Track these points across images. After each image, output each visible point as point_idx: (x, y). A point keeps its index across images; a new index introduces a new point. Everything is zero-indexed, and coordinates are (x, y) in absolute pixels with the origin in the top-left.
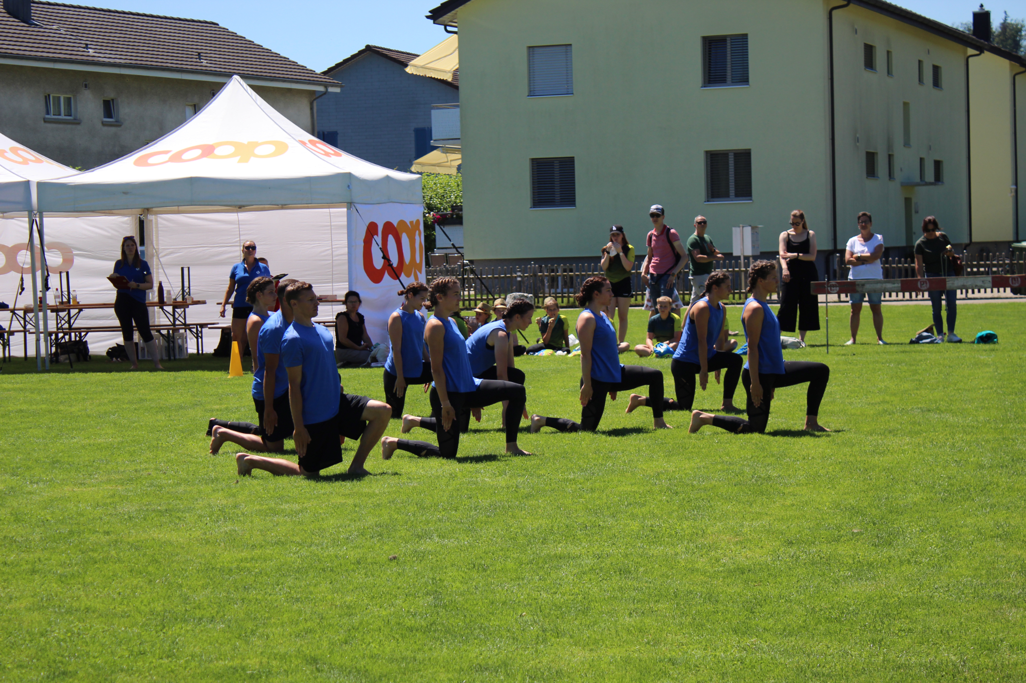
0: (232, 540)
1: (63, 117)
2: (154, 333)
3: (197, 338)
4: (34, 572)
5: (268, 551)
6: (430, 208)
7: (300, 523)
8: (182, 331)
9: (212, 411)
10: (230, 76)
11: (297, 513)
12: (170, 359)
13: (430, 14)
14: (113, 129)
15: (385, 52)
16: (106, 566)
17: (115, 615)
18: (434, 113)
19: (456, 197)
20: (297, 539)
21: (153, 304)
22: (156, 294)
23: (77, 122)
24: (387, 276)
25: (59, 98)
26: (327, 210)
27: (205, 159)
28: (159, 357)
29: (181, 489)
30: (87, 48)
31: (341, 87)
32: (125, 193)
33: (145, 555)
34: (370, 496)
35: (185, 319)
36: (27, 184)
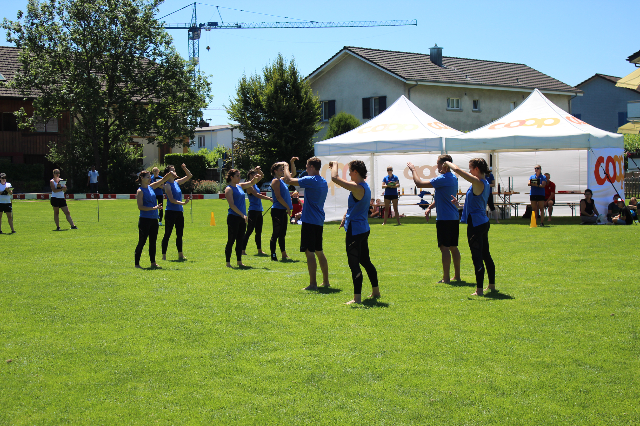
0: (535, 303)
1: (455, 108)
2: (496, 207)
3: (515, 209)
4: (446, 313)
5: (552, 309)
6: (626, 150)
7: (567, 297)
8: (508, 206)
9: (523, 243)
10: (533, 89)
11: (565, 292)
12: (502, 219)
13: (628, 59)
14: (477, 114)
15: (605, 77)
16: (478, 312)
17: (484, 334)
18: (629, 105)
19: (638, 145)
20: (566, 304)
21: (495, 194)
22: (497, 189)
23: (461, 111)
24: (607, 181)
25: (453, 100)
26: (577, 151)
27: (521, 127)
28: (498, 218)
29: (510, 278)
30: (466, 77)
31: (583, 93)
32: (484, 143)
33: (495, 308)
34: (599, 285)
35: (510, 201)
36: (441, 139)
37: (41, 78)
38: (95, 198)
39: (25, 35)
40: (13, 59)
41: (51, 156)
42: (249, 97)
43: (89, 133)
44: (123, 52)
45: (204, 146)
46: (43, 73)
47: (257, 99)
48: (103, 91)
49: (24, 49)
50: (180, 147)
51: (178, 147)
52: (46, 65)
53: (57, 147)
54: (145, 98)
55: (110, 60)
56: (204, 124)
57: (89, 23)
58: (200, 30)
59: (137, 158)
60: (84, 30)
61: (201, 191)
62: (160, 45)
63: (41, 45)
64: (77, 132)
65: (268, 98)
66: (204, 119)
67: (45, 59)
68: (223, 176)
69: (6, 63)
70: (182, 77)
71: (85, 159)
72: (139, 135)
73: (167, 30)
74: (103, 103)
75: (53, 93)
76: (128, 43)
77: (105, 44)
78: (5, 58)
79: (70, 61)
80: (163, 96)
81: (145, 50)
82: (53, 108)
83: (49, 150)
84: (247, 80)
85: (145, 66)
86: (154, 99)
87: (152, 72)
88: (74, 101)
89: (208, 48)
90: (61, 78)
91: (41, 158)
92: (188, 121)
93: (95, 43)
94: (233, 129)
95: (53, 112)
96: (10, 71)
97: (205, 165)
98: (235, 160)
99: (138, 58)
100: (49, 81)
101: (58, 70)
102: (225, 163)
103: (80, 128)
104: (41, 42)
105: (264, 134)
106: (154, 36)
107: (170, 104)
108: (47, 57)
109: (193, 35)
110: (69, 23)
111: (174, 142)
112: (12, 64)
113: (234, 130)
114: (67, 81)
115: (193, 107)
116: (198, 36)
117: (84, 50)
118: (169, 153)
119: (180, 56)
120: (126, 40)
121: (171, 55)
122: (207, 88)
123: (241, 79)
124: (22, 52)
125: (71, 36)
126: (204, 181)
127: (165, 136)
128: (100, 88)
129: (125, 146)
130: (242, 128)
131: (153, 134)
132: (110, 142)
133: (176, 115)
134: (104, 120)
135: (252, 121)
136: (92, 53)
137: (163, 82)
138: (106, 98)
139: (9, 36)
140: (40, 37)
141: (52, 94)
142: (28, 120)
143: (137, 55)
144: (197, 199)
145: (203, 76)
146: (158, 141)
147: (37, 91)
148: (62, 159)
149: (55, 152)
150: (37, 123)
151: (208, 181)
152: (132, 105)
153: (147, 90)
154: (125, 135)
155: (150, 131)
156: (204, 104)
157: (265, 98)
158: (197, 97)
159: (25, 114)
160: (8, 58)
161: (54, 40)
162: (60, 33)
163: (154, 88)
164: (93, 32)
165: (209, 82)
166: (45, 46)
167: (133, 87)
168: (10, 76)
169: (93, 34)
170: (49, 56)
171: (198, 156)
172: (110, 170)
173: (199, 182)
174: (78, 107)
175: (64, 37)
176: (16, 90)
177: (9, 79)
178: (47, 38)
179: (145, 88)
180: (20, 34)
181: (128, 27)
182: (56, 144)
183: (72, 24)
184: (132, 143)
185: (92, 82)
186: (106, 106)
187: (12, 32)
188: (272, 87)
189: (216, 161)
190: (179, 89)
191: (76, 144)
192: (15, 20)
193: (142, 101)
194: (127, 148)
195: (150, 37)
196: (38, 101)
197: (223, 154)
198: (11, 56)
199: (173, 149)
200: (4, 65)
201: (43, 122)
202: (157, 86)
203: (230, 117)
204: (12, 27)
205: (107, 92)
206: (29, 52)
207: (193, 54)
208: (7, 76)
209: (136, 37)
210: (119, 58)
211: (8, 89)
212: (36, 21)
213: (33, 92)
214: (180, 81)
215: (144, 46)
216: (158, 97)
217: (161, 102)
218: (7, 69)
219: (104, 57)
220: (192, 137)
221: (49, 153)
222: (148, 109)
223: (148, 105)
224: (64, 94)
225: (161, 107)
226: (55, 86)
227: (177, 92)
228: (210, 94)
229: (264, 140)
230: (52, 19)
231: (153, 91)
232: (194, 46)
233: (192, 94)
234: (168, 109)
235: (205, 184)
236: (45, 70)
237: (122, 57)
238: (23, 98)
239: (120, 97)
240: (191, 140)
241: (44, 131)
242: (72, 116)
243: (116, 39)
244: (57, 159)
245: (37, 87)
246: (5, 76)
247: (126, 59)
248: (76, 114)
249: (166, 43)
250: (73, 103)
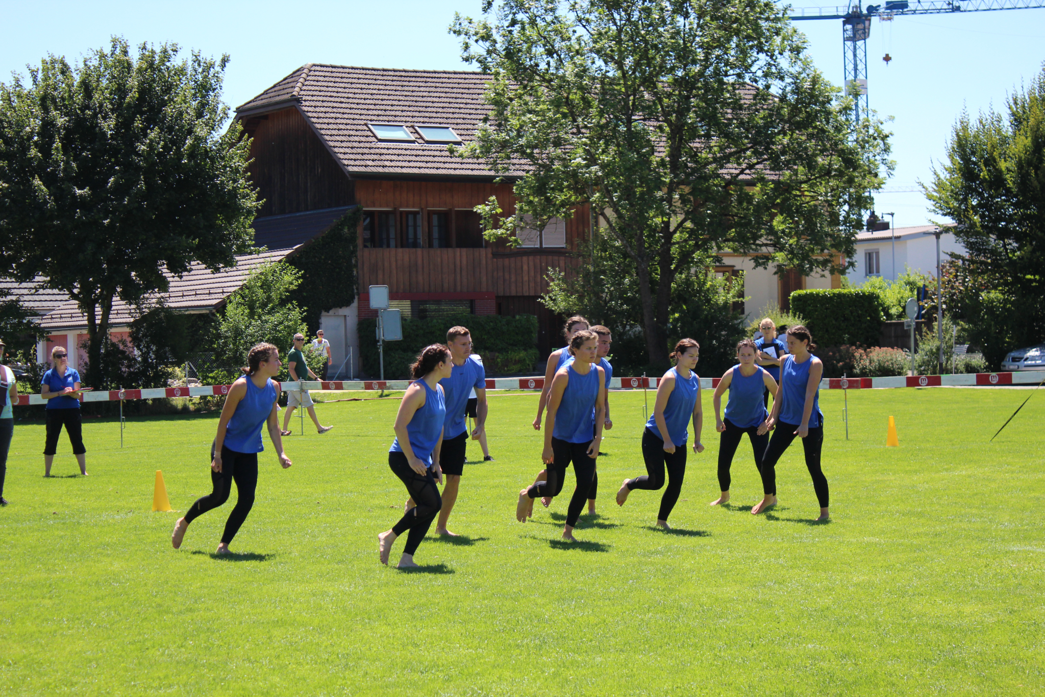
37: (531, 133)
38: (639, 387)
39: (498, 46)
40: (474, 96)
41: (550, 297)
42: (975, 163)
43: (629, 249)
44: (701, 74)
45: (878, 271)
46: (534, 124)
47: (994, 167)
48: (658, 159)
49: (498, 74)
50: (823, 276)
51: (819, 276)
52: (541, 106)
53: (564, 280)
54: (747, 171)
55: (674, 91)
56: (876, 224)
57: (629, 15)
58: (870, 20)
59: (731, 301)
60: (620, 31)
61: (870, 370)
62: (779, 56)
63: (531, 66)
64: (604, 245)
65: (1020, 165)
66: (878, 213)
67: (539, 94)
68: (918, 337)
69: (462, 106)
70: (828, 123)
71: (622, 304)
72: (735, 250)
73: (795, 24)
74: (659, 184)
75: (557, 165)
76: (710, 54)
77: (663, 57)
78: (460, 96)
79: (590, 97)
80: (787, 164)
81: (747, 68)
82: (555, 197)
83: (548, 285)
84: (970, 125)
85: (747, 102)
86: (768, 172)
87: (762, 114)
88: (598, 181)
89: (887, 58)
90: (573, 133)
91: (530, 303)
92: (841, 218)
93: (641, 58)
94: (941, 233)
95: (554, 205)
96: (469, 121)
97: (879, 314)
98: (945, 303)
99: (733, 84)
100: (548, 140)
101: (565, 116)
102: (921, 308)
103: (610, 238)
104: (531, 60)
105: (1010, 244)
106: (766, 38)
107: (802, 183)
108: (543, 90)
109: (855, 31)
110: (587, 16)
111: (811, 265)
112: (472, 106)
113: (943, 236)
114: (584, 140)
115: (851, 187)
116: (864, 33)
117: (619, 74)
118: (801, 288)
119: (823, 76)
120: (707, 48)
121: (802, 76)
122: (882, 145)
123: (959, 123)
124: (493, 81)
125: (592, 45)
126: (877, 348)
127: (791, 252)
128: (652, 151)
129: (706, 275)
130: (962, 232)
131: (764, 249)
132: (673, 267)
133: (815, 206)
134: (660, 219)
135: (982, 217)
136: (636, 78)
137: (785, 134)
138: (665, 173)
139: (465, 51)
140: (529, 50)
141: (554, 167)
142: (504, 223)
143: (731, 79)
144: (857, 387)
145: (873, 120)
146: (776, 263)
147: (523, 161)
148: (575, 304)
149: (560, 289)
150: (522, 228)
151: (885, 349)
152: (720, 186)
153: (753, 152)
154: (706, 250)
155: (758, 242)
156: (876, 181)
157: (1011, 164)
158: (859, 166)
159: (499, 210)
160: (464, 96)
161: (558, 55)
162: (569, 39)
163: (767, 148)
164: (638, 34)
165: (886, 132)
166: (539, 68)
167: (722, 149)
168: (469, 132)
169: (637, 37)
170: (547, 87)
171: (864, 294)
172: (675, 327)
173: (865, 350)
174: (607, 193)
175: (577, 47)
176: (480, 160)
177: (467, 138)
178: (542, 50)
179: (747, 149)
180: (488, 44)
181: (712, 19)
182: (563, 274)
183: (594, 19)
184: (722, 268)
185: (635, 140)
186: (665, 190)
187: (472, 42)
188: (1027, 138)
189: (903, 304)
190: (820, 150)
191: (604, 273)
192: (479, 17)
193: (741, 177)
194: (709, 278)
195: (759, 39)
196: (525, 182)
197: (919, 289)
198: (471, 91)
199: (808, 280)
200: (457, 111)
201: (534, 227)
202: (774, 143)
203: (934, 208)
204: (472, 31)
205: (668, 159)
206: (507, 82)
207: (853, 73)
208: (463, 132)
209: (729, 40)
210: (693, 87)
211: (465, 161)
212: (520, 16)
213: (514, 164)
214: (823, 131)
215: (745, 60)
216: (776, 166)
217: (781, 178)
218: (463, 119)
219: (660, 85)
220: (850, 253)
221: (548, 292)
222: (754, 194)
223: (754, 185)
224: (579, 166)
225: (782, 188)
226: (560, 151)
227: (817, 155)
228: (890, 158)
229: (1010, 259)
230: (553, 10)
231: (764, 154)
232: (855, 55)
233: (849, 160)
234: (798, 193)
235: (880, 355)
236: (539, 118)
237: (699, 85)
238: (495, 177)
239: (694, 170)
240: (848, 260)
241: (538, 246)
242: (596, 212)
243: (686, 46)
244: (562, 305)
245: (521, 151)
246: (459, 132)
247: (706, 86)
248: (602, 209)
249: (791, 51)
250: (596, 184)
